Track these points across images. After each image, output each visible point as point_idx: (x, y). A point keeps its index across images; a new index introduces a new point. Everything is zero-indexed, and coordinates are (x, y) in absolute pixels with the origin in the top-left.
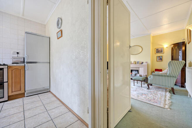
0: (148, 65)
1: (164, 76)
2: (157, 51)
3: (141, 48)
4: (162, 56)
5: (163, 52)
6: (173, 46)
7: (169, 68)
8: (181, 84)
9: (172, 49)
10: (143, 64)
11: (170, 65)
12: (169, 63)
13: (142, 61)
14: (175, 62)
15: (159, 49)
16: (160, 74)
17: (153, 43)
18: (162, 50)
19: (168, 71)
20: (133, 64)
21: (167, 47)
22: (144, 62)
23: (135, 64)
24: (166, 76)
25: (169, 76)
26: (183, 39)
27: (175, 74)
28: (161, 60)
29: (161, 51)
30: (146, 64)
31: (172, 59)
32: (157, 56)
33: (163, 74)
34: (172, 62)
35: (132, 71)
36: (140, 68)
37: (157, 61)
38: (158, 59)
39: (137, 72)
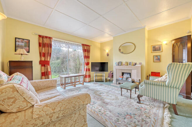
0: (142, 67)
1: (161, 85)
2: (154, 49)
3: (134, 46)
4: (160, 56)
5: (161, 51)
6: (174, 41)
7: (169, 74)
8: (186, 94)
9: (173, 45)
10: (136, 65)
11: (170, 69)
12: (168, 66)
13: (135, 62)
14: (178, 65)
15: (157, 47)
16: (155, 82)
17: (148, 40)
18: (160, 48)
19: (167, 78)
20: (125, 65)
21: (166, 44)
22: (138, 63)
23: (127, 65)
24: (164, 86)
25: (168, 86)
26: (188, 31)
27: (179, 84)
28: (158, 61)
29: (158, 49)
30: (140, 65)
31: (174, 61)
32: (154, 56)
33: (159, 83)
34: (173, 65)
35: (123, 74)
36: (133, 71)
37: (154, 62)
38: (155, 59)
39: (129, 76)
